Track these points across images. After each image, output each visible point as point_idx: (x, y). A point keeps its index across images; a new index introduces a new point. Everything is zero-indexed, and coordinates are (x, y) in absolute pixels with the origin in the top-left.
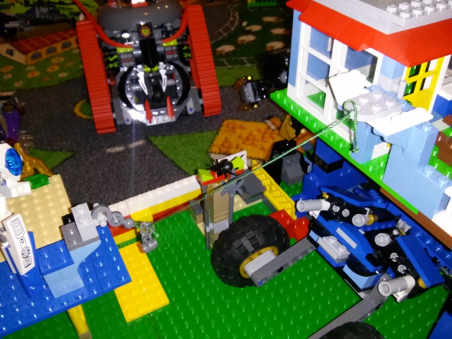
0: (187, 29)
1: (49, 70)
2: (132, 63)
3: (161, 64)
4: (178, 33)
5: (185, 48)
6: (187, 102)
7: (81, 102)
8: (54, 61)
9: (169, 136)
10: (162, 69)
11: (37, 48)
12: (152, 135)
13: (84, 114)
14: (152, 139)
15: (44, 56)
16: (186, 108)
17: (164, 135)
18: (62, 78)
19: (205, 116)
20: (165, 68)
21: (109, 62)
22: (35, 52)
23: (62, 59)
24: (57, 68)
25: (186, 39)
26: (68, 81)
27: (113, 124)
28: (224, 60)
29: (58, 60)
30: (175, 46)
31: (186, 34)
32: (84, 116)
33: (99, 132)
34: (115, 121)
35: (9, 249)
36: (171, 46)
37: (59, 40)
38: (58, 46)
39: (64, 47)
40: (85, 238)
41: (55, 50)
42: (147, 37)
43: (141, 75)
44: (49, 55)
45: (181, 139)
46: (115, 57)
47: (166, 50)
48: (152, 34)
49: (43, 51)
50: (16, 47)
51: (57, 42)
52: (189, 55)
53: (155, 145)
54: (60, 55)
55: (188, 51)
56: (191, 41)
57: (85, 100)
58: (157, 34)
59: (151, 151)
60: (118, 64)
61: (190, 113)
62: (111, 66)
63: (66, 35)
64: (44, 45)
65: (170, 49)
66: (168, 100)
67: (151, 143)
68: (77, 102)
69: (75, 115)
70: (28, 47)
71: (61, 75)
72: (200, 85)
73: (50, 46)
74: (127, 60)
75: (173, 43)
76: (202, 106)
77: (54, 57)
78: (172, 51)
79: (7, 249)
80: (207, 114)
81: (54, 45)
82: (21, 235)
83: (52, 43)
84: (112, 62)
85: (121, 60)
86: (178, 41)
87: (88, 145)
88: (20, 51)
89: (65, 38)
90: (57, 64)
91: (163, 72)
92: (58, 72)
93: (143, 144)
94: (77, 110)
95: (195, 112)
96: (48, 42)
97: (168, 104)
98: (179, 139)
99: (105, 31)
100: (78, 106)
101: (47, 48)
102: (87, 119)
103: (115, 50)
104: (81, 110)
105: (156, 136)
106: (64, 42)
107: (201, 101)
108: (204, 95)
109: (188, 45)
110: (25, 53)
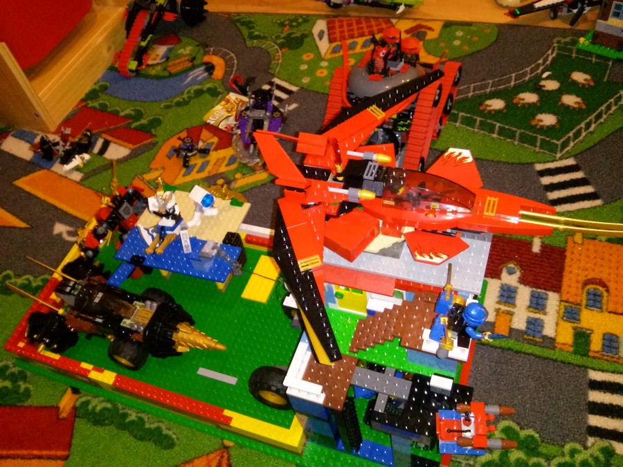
5: (401, 123)
11: (342, 39)
22: (339, 43)
30: (393, 119)
37: (367, 33)
39: (364, 45)
41: (355, 47)
50: (329, 29)
51: (363, 35)
52: (404, 129)
63: (375, 28)
64: (351, 36)
70: (337, 33)
73: (355, 40)
78: (389, 122)
81: (358, 40)
83: (358, 36)
88: (329, 36)
89: (372, 33)
96: (356, 33)
101: (351, 40)
110: (332, 40)
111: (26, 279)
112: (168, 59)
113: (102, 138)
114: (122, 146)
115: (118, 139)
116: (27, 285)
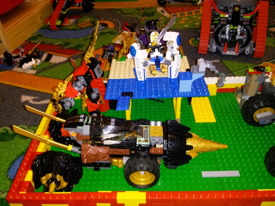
0: (257, 12)
1: (180, 22)
2: (225, 23)
3: (239, 26)
4: (252, 13)
5: (254, 21)
6: (247, 47)
7: (193, 39)
8: (183, 19)
9: (233, 61)
10: (239, 29)
11: (175, 12)
12: (224, 59)
13: (193, 44)
14: (224, 61)
15: (179, 16)
16: (245, 50)
17: (230, 61)
18: (185, 27)
19: (254, 57)
20: (241, 29)
21: (215, 20)
22: (174, 14)
23: (187, 19)
24: (184, 22)
25: (256, 17)
26: (188, 29)
27: (207, 50)
28: (272, 35)
29: (185, 19)
30: (249, 18)
31: (256, 15)
32: (193, 45)
33: (199, 52)
34: (208, 49)
35: (172, 67)
36: (247, 19)
37: (187, 10)
38: (186, 13)
39: (189, 14)
40: (200, 70)
41: (184, 14)
42: (237, 11)
43: (228, 29)
44: (181, 16)
45: (238, 64)
46: (218, 18)
47: (244, 20)
48: (239, 10)
49: (178, 14)
50: (166, 10)
51: (186, 11)
52: (255, 25)
53: (224, 64)
54: (186, 17)
55: (255, 23)
56: (258, 19)
57: (195, 38)
58: (242, 11)
59: (222, 65)
60: (218, 22)
61: (246, 53)
62: (215, 22)
63: (191, 9)
64: (179, 11)
65: (246, 20)
66: (237, 44)
67: (222, 62)
68: (191, 39)
69: (189, 44)
70: (171, 11)
71: (185, 26)
72: (256, 41)
73: (182, 12)
74: (223, 21)
75: (249, 17)
76: (254, 52)
77: (183, 17)
78: (247, 21)
79: (171, 68)
80: (255, 56)
81: (184, 12)
82: (178, 63)
83: (183, 11)
84: (216, 21)
85: (221, 20)
86: (251, 17)
87: (192, 57)
88: (167, 12)
89: (190, 10)
90: (184, 21)
91: (239, 30)
92: (184, 24)
93: (218, 62)
94: (190, 42)
95: (249, 53)
96: (181, 10)
97: (237, 46)
98: (237, 64)
99: (217, 5)
100: (191, 40)
101: (180, 13)
102: (194, 46)
103: (219, 15)
104: (192, 42)
105: (225, 60)
106: (189, 11)
107: (254, 49)
108: (256, 46)
109: (256, 20)
110: (170, 13)
111: (4, 130)
112: (77, 23)
113: (46, 53)
114: (61, 56)
115: (57, 53)
116: (5, 134)
